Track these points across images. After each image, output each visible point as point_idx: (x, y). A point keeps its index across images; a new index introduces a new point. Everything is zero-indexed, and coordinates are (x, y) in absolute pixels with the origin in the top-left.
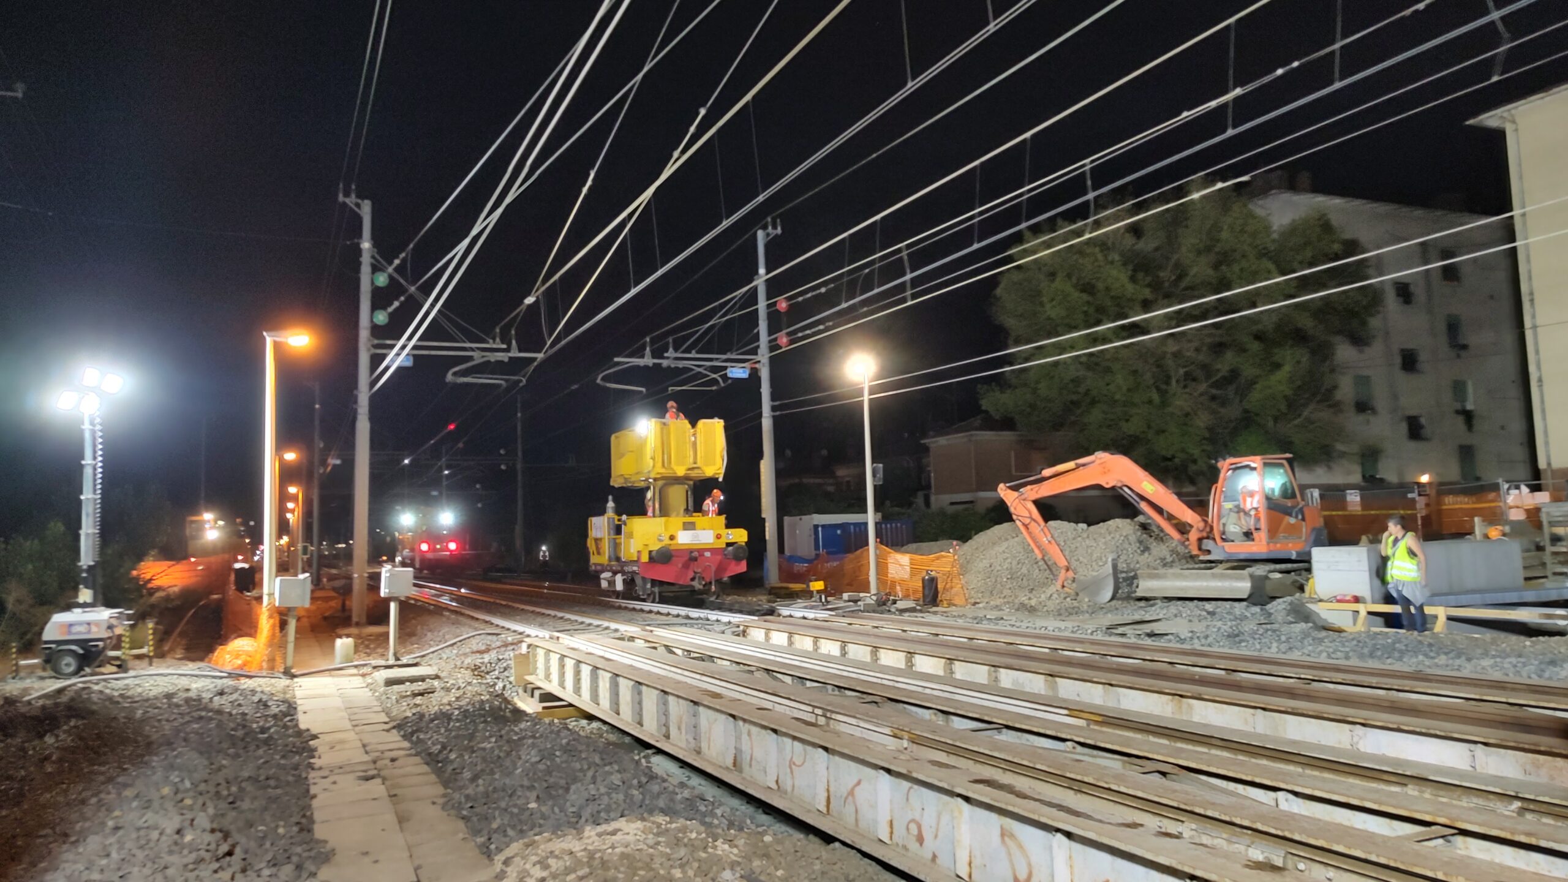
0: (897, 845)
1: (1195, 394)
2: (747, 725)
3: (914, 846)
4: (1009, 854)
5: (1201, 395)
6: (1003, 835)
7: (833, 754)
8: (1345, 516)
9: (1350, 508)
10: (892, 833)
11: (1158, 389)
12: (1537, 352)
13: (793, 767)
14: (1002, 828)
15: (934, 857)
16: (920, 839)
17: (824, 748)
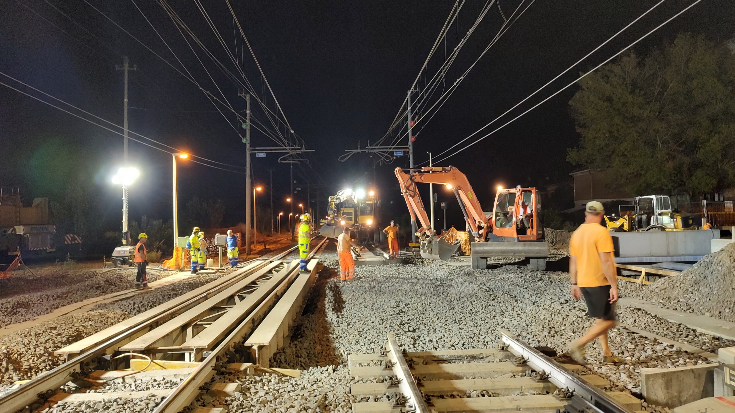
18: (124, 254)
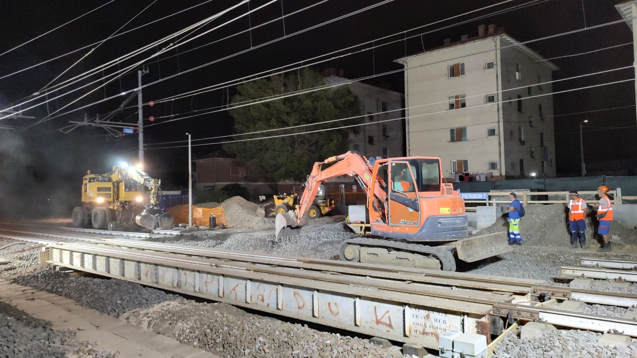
0: (253, 303)
1: (304, 149)
2: (184, 271)
3: (260, 302)
4: (297, 299)
5: (306, 149)
6: (295, 294)
7: (226, 277)
8: (352, 194)
9: (353, 191)
10: (251, 300)
11: (291, 146)
12: (409, 141)
13: (207, 283)
14: (294, 292)
15: (268, 305)
16: (263, 300)
17: (223, 275)
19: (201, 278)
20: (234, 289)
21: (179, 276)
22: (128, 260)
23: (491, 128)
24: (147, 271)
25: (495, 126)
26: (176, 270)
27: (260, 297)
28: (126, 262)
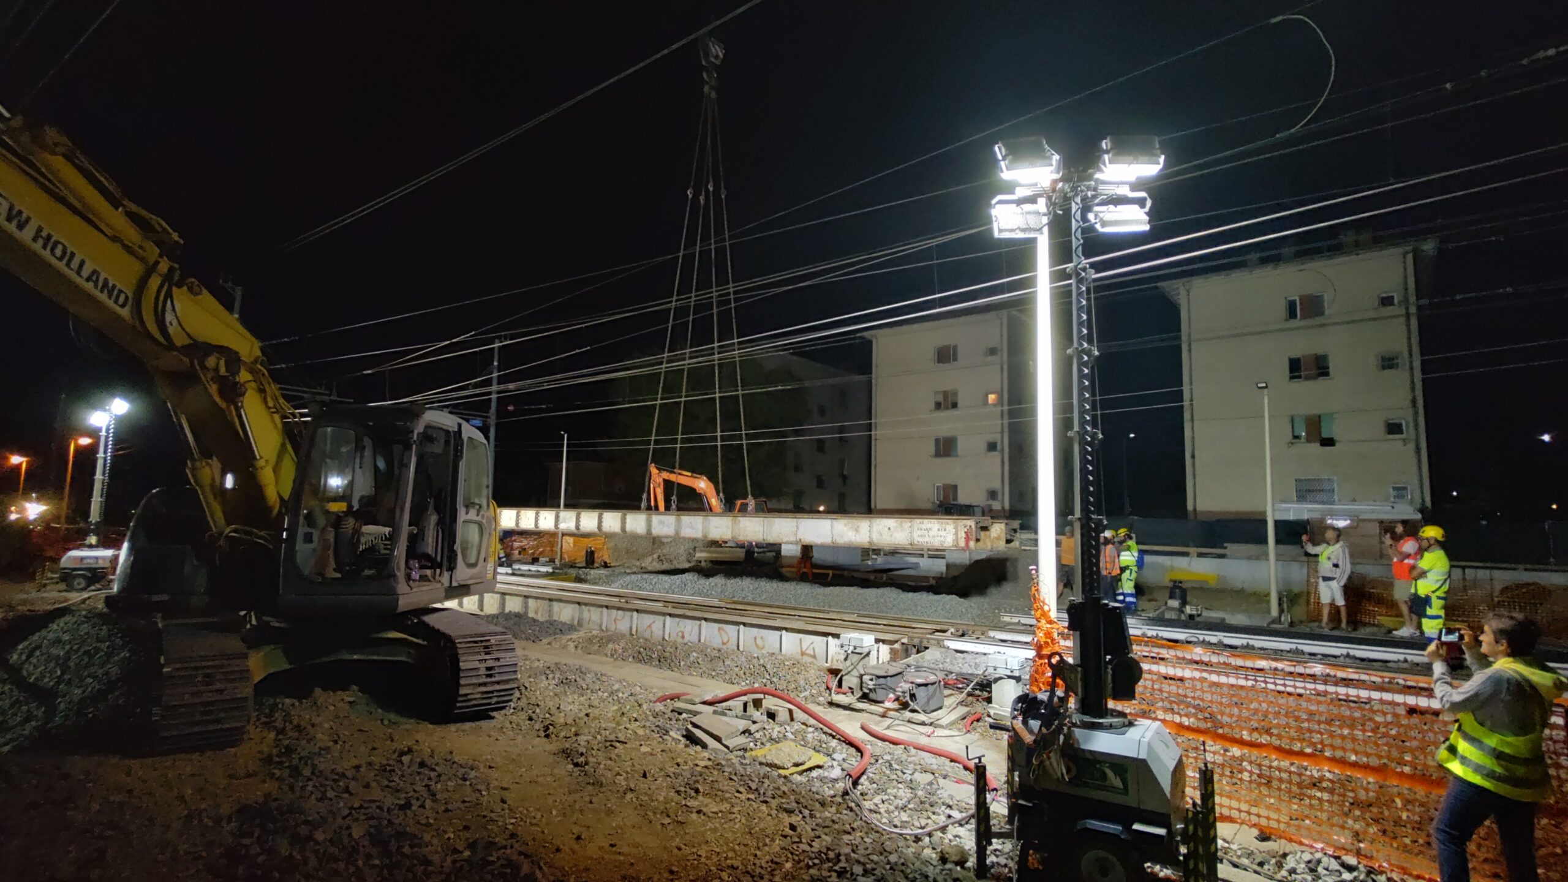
2: (587, 607)
14: (719, 627)
17: (637, 611)
18: (97, 563)
19: (609, 615)
20: (650, 626)
21: (581, 613)
22: (510, 594)
23: (991, 440)
24: (538, 608)
25: (997, 437)
26: (577, 605)
27: (680, 634)
28: (507, 597)
